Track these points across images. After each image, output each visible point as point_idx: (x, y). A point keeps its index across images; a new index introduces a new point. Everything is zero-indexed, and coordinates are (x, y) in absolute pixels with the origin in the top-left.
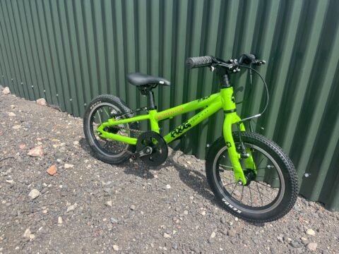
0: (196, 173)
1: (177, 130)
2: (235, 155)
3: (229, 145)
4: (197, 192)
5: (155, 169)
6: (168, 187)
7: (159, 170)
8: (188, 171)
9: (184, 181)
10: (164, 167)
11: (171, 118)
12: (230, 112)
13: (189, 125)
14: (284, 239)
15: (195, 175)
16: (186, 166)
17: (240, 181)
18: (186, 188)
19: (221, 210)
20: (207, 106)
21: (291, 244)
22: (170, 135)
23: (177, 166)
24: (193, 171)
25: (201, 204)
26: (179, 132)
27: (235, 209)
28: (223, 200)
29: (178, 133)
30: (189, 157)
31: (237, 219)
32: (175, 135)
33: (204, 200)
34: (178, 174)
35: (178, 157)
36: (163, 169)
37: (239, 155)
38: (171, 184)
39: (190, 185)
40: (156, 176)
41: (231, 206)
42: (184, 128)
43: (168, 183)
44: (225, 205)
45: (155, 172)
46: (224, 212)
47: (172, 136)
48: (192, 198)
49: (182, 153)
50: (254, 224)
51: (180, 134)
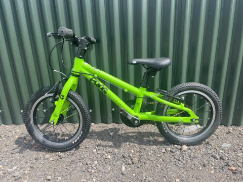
14: (166, 151)
25: (104, 152)
48: (95, 150)
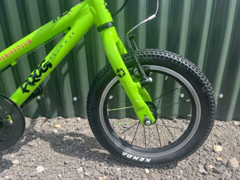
0: (72, 134)
1: (31, 80)
2: (132, 86)
3: (122, 73)
4: (84, 159)
5: (11, 152)
6: (40, 169)
7: (17, 150)
8: (60, 137)
9: (60, 152)
10: (25, 143)
11: (14, 63)
12: (106, 26)
13: (49, 65)
15: (72, 138)
16: (56, 131)
17: (147, 120)
18: (68, 159)
19: (124, 168)
20: (69, 29)
21: (215, 171)
22: (19, 90)
23: (43, 136)
24: (67, 134)
26: (35, 81)
27: (142, 159)
28: (124, 154)
29: (33, 84)
30: (54, 120)
31: (147, 171)
32: (29, 87)
33: (98, 166)
34: (48, 145)
35: (41, 125)
36: (23, 148)
37: (139, 84)
38: (44, 162)
39: (70, 153)
40: (16, 162)
41: (136, 158)
42: (42, 71)
43: (38, 163)
44: (128, 159)
45: (13, 155)
46: (128, 169)
47: (25, 90)
49: (44, 118)
50: (168, 168)
51: (37, 84)
